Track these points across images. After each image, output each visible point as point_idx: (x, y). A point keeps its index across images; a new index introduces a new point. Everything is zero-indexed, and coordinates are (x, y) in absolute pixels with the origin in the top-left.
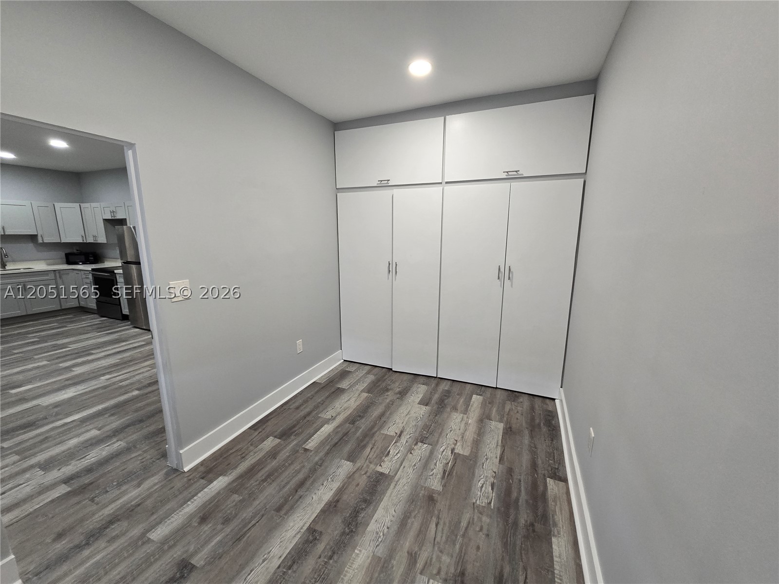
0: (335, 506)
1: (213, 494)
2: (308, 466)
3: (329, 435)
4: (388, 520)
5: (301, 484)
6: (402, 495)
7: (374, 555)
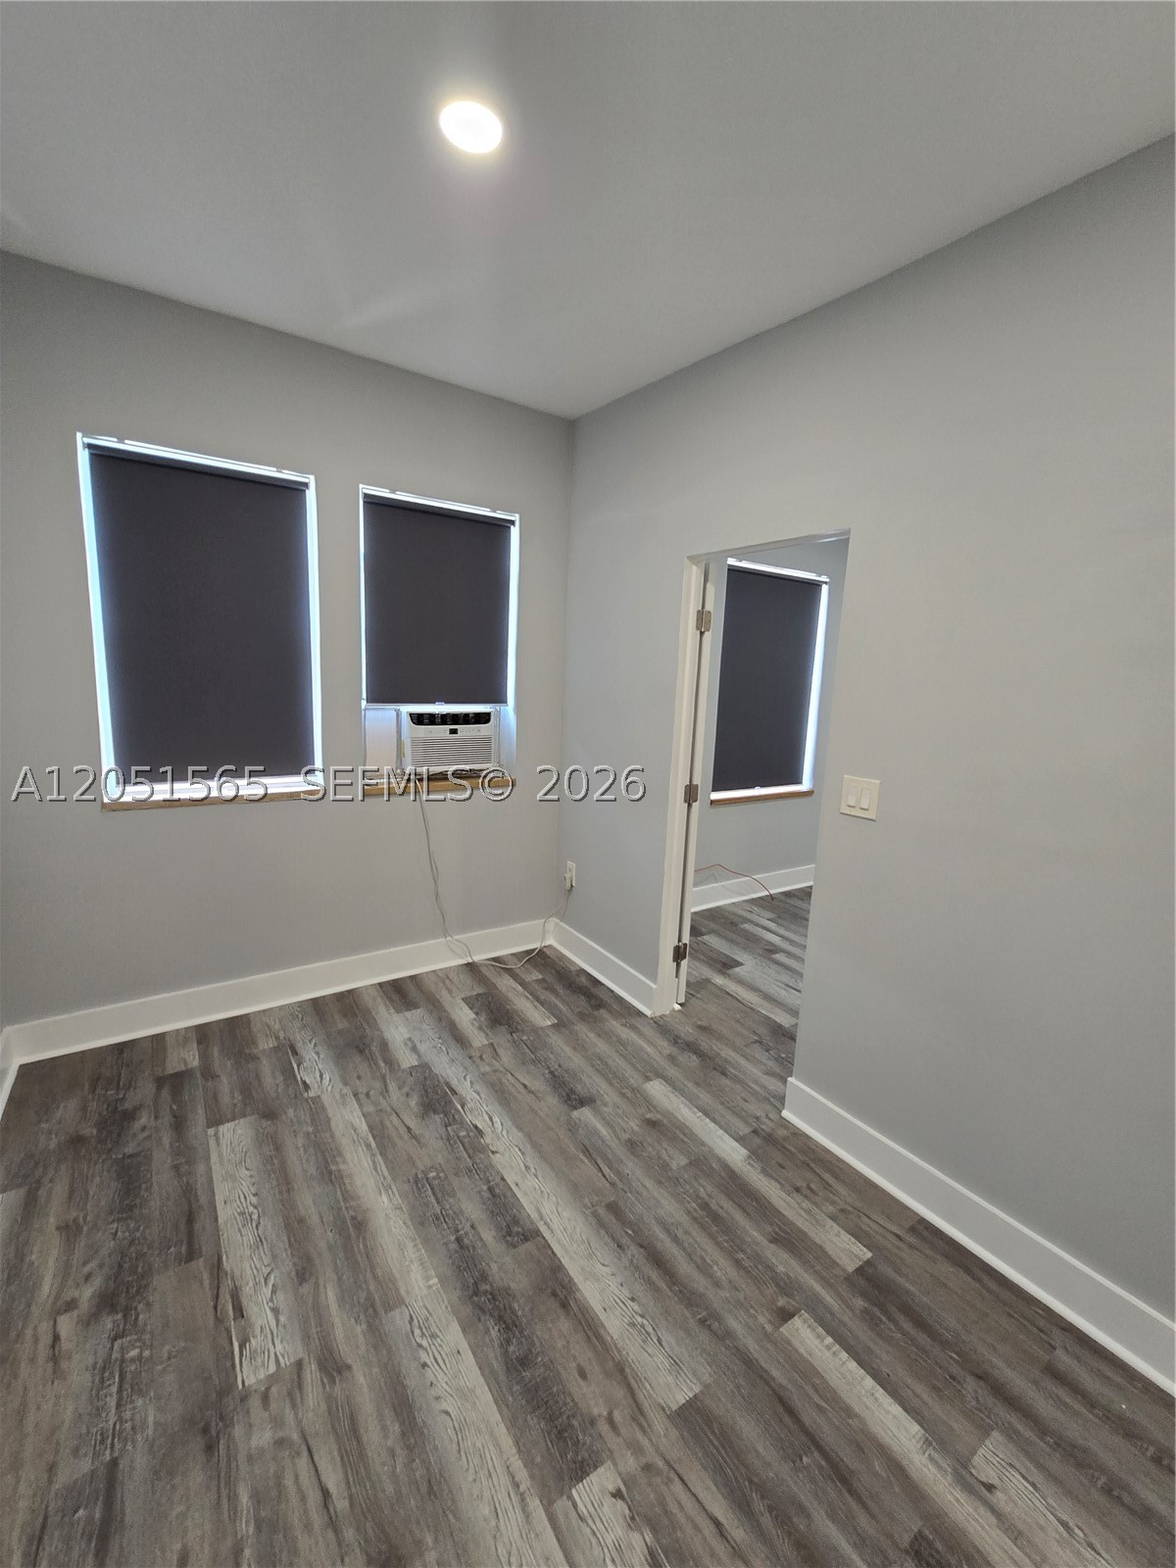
2: (716, 1298)
4: (440, 1377)
6: (471, 1471)
7: (401, 1302)
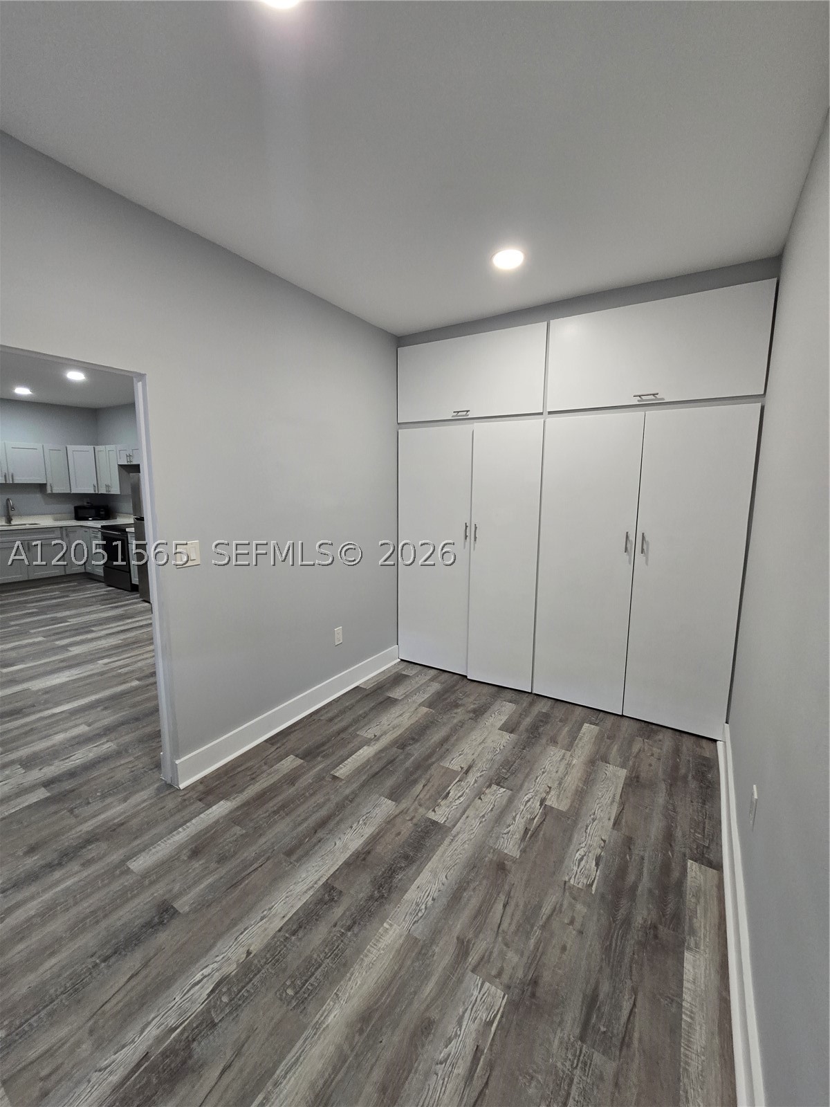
0: (364, 859)
1: (211, 822)
2: (335, 799)
3: (368, 760)
4: (434, 888)
5: (323, 823)
6: (459, 857)
7: (409, 935)
